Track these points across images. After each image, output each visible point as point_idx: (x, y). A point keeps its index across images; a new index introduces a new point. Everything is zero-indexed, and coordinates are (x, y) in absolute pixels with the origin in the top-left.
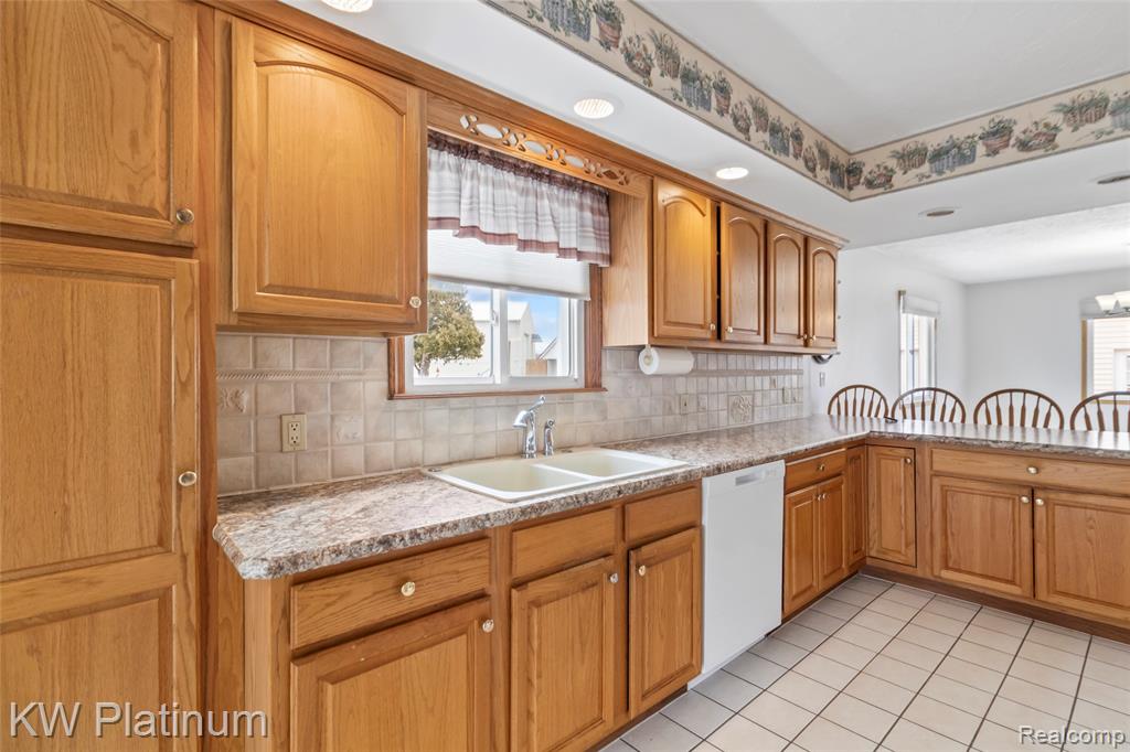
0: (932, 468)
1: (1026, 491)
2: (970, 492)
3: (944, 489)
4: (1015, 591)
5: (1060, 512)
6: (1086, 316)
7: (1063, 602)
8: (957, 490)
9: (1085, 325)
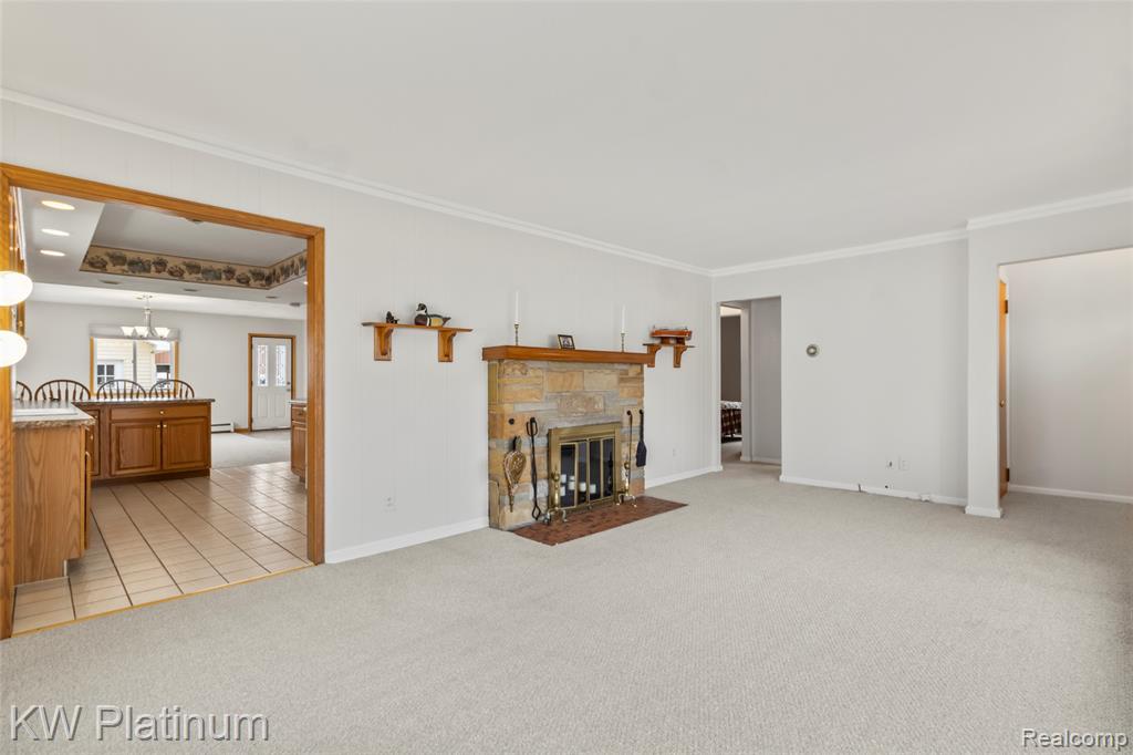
0: (110, 418)
1: (159, 422)
2: (132, 427)
3: (118, 429)
4: (153, 469)
5: (173, 429)
6: (93, 336)
7: (174, 467)
8: (125, 428)
9: (92, 341)
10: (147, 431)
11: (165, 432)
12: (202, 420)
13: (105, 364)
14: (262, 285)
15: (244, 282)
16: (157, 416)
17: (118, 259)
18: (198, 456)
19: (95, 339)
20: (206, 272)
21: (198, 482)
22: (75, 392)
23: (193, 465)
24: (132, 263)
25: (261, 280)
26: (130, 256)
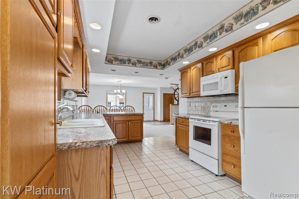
0: (113, 120)
1: (127, 122)
2: (120, 123)
3: (116, 124)
4: (126, 139)
5: (132, 124)
6: (107, 94)
7: (132, 138)
8: (118, 124)
9: (107, 95)
10: (124, 125)
11: (129, 125)
12: (140, 121)
13: (109, 102)
14: (161, 68)
15: (155, 67)
16: (127, 119)
17: (116, 59)
18: (139, 135)
19: (108, 95)
20: (144, 63)
21: (138, 144)
22: (103, 109)
23: (138, 138)
24: (121, 61)
25: (161, 66)
26: (120, 58)
